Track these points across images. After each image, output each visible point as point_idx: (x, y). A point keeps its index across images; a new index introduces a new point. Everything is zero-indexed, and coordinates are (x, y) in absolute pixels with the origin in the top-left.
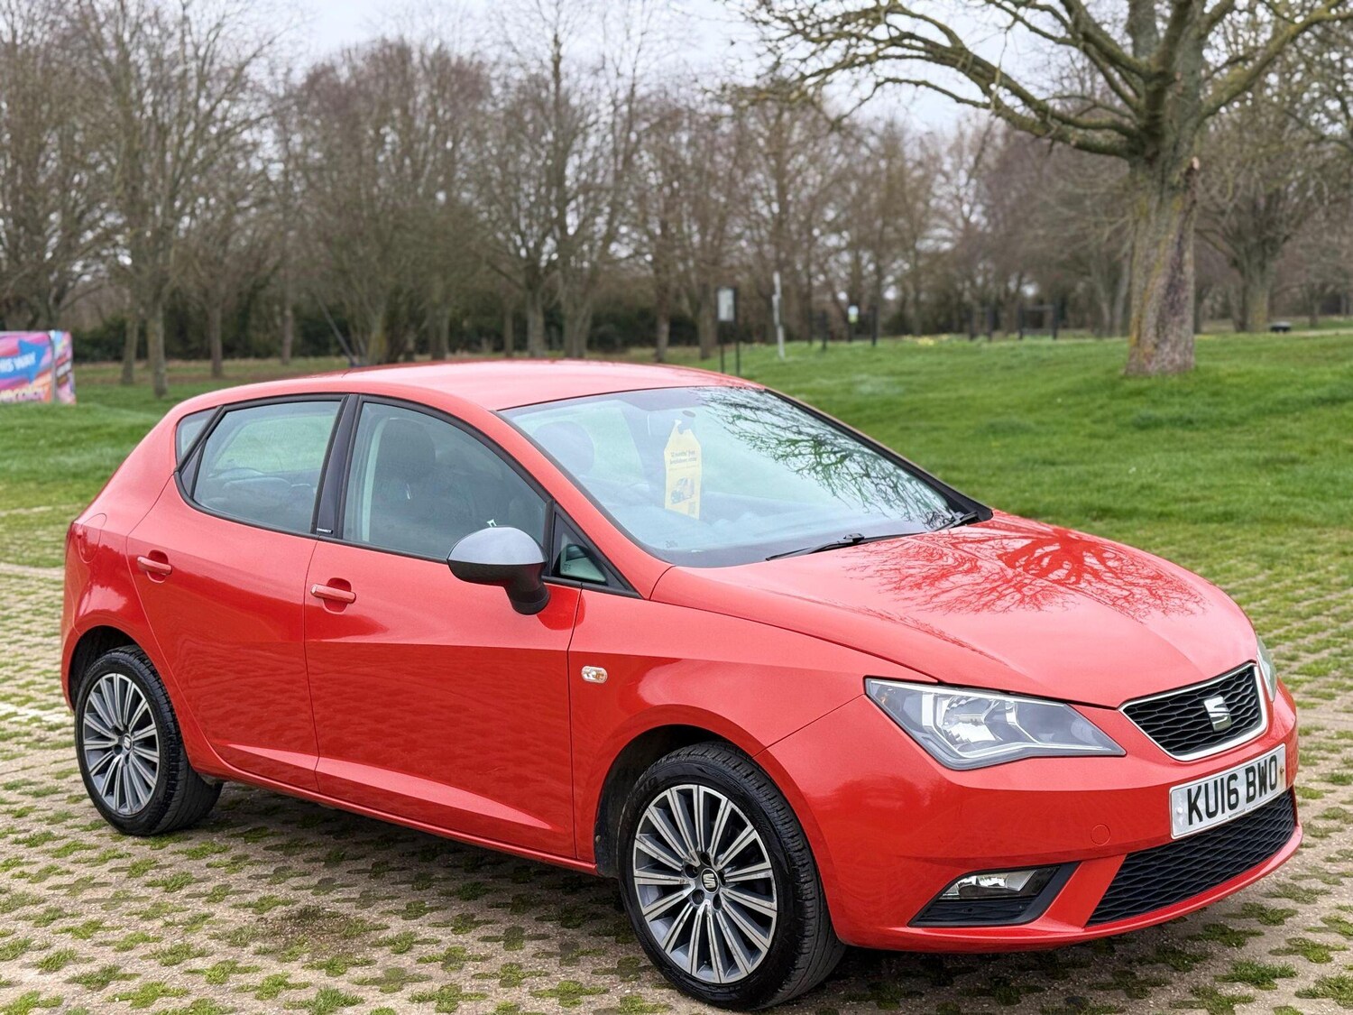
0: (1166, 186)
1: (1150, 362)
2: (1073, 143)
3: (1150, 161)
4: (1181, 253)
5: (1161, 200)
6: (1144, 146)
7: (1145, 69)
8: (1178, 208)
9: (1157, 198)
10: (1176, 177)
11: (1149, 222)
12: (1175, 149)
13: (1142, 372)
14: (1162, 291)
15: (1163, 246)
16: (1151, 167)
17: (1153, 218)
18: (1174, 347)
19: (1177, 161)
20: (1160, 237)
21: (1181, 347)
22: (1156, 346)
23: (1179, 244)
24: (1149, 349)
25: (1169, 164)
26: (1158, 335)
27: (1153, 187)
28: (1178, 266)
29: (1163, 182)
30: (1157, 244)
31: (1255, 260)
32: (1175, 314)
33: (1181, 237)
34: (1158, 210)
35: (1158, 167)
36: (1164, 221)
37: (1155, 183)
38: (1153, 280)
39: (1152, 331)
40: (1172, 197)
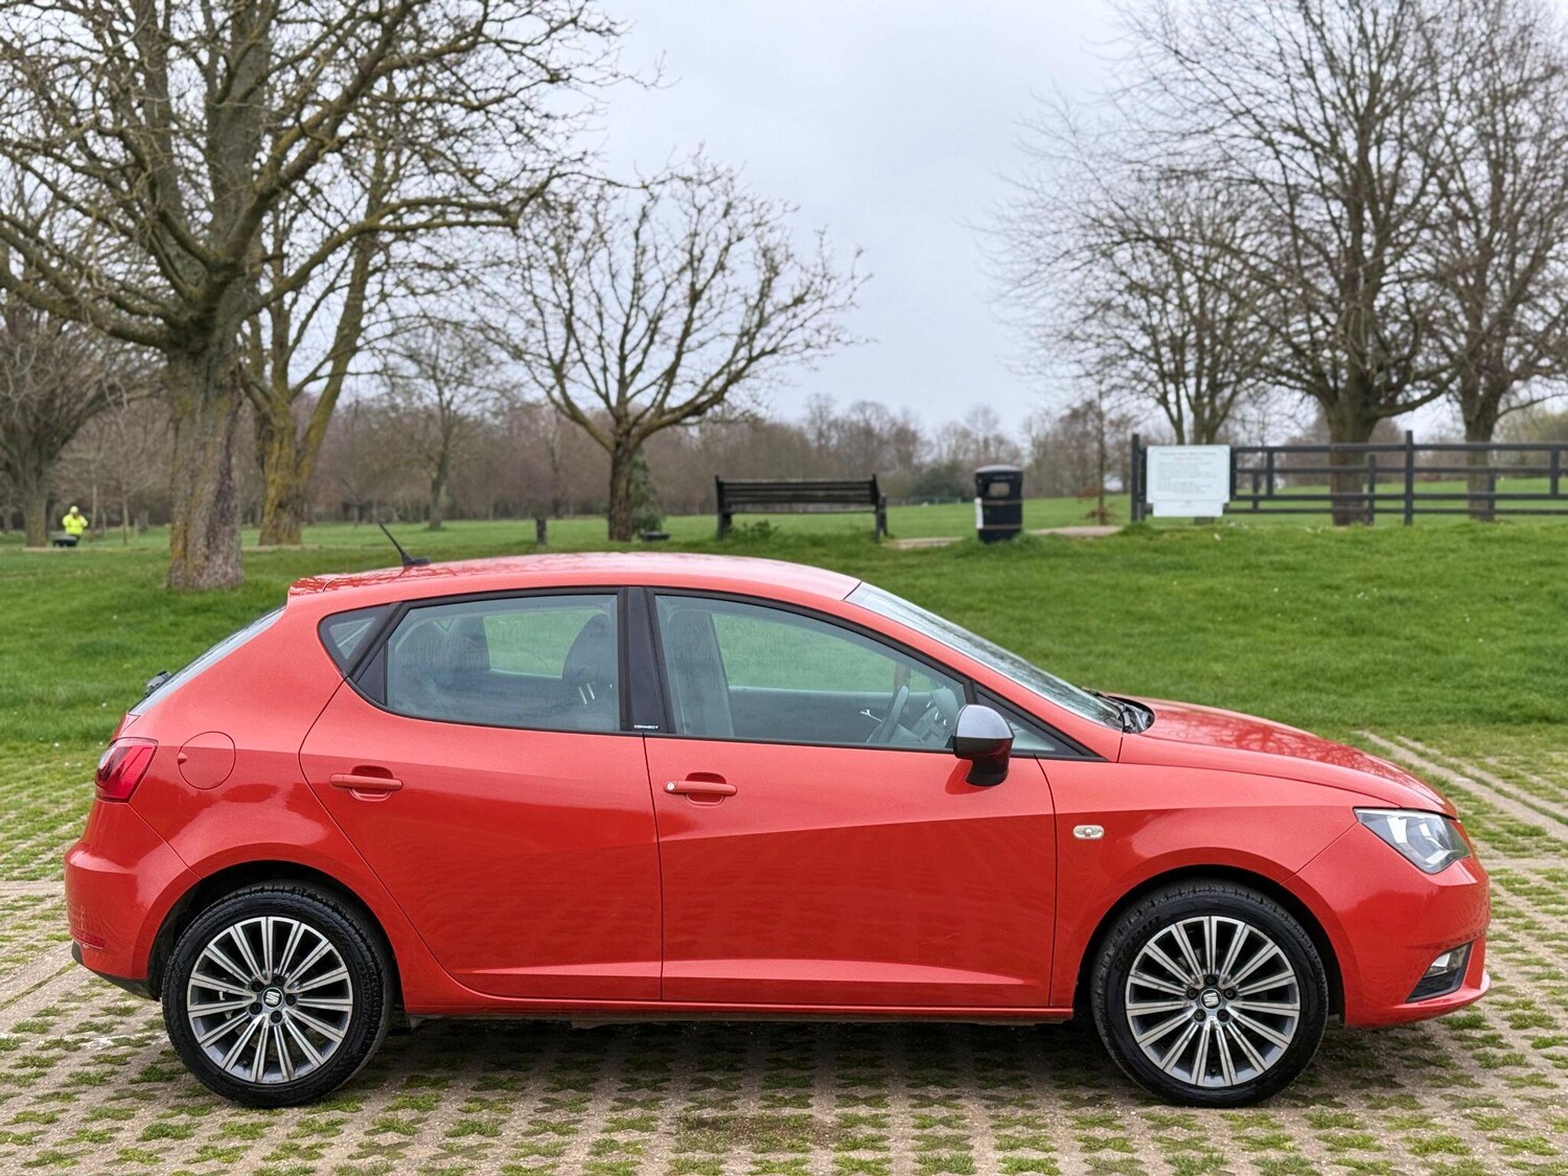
0: (211, 384)
1: (201, 575)
2: (108, 328)
3: (195, 356)
4: (229, 457)
5: (207, 399)
6: (189, 339)
7: (212, 258)
8: (225, 409)
9: (202, 396)
10: (222, 374)
11: (194, 421)
12: (221, 345)
13: (192, 586)
14: (212, 498)
15: (210, 449)
16: (195, 362)
17: (198, 417)
18: (226, 559)
19: (225, 359)
20: (206, 439)
21: (232, 560)
22: (207, 558)
23: (227, 447)
24: (200, 561)
25: (215, 361)
26: (208, 546)
27: (198, 385)
28: (227, 472)
29: (208, 379)
30: (203, 447)
31: (31, 465)
32: (226, 524)
33: (229, 440)
34: (203, 410)
35: (203, 363)
36: (211, 422)
37: (201, 381)
38: (201, 485)
39: (202, 542)
40: (219, 396)
